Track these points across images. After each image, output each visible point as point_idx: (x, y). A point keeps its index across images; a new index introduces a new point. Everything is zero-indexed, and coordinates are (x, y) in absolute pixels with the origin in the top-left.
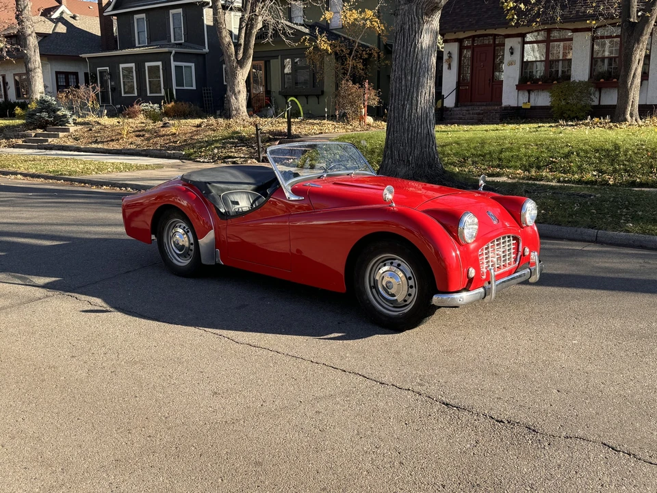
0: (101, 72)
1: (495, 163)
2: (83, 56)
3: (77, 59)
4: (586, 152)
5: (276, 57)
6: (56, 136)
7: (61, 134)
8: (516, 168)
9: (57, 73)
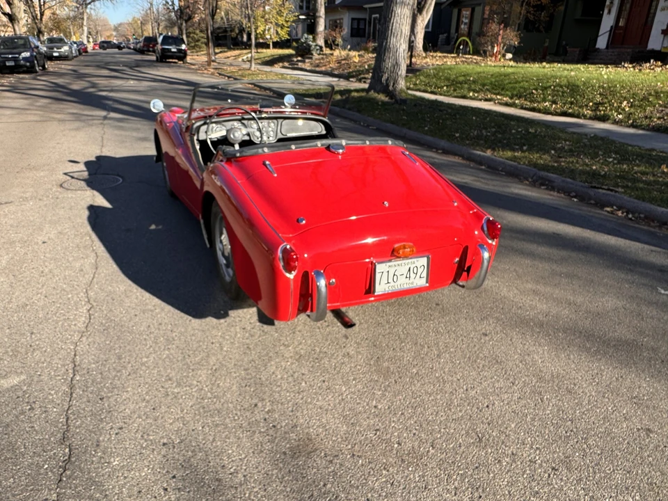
0: (375, 19)
1: (497, 92)
2: (366, 6)
3: (361, 9)
4: (561, 87)
5: (480, 5)
6: (304, 62)
7: (307, 61)
8: (507, 96)
9: (353, 19)
